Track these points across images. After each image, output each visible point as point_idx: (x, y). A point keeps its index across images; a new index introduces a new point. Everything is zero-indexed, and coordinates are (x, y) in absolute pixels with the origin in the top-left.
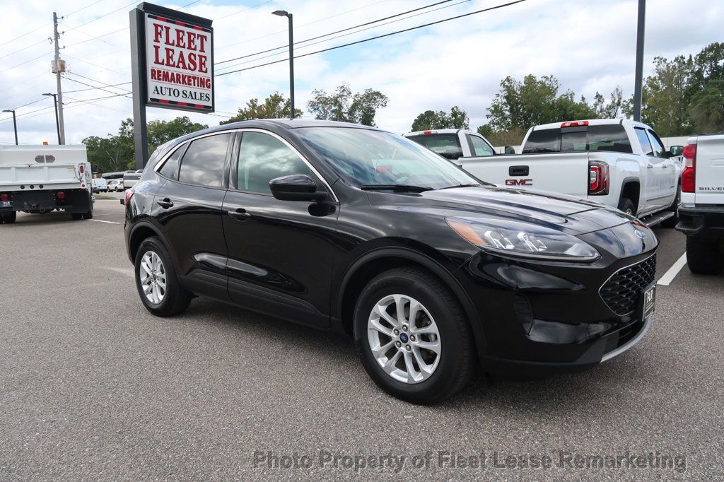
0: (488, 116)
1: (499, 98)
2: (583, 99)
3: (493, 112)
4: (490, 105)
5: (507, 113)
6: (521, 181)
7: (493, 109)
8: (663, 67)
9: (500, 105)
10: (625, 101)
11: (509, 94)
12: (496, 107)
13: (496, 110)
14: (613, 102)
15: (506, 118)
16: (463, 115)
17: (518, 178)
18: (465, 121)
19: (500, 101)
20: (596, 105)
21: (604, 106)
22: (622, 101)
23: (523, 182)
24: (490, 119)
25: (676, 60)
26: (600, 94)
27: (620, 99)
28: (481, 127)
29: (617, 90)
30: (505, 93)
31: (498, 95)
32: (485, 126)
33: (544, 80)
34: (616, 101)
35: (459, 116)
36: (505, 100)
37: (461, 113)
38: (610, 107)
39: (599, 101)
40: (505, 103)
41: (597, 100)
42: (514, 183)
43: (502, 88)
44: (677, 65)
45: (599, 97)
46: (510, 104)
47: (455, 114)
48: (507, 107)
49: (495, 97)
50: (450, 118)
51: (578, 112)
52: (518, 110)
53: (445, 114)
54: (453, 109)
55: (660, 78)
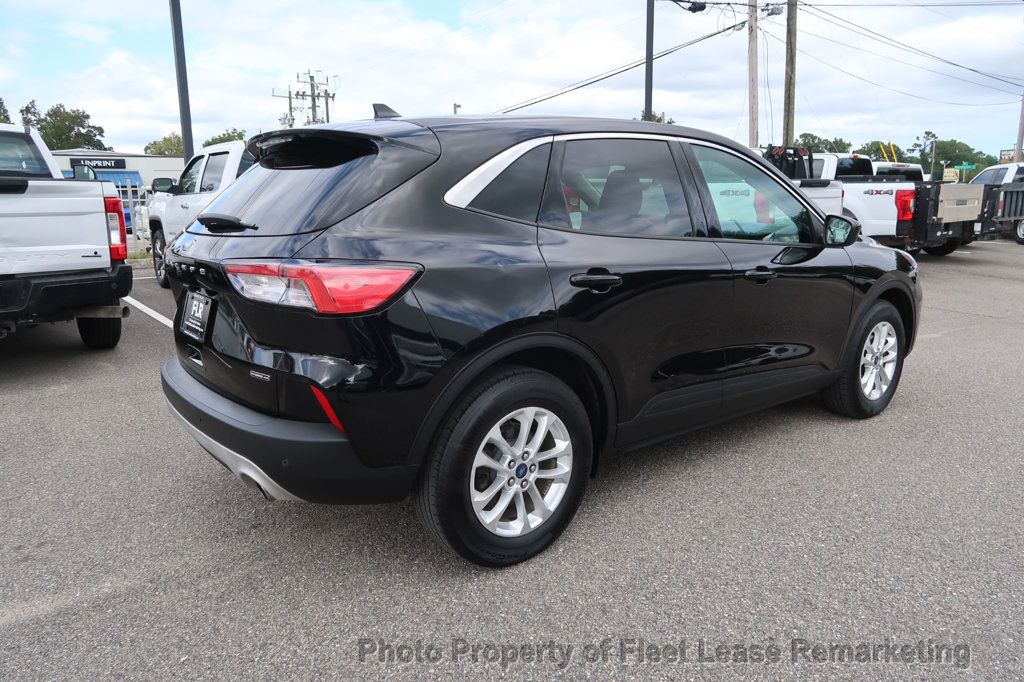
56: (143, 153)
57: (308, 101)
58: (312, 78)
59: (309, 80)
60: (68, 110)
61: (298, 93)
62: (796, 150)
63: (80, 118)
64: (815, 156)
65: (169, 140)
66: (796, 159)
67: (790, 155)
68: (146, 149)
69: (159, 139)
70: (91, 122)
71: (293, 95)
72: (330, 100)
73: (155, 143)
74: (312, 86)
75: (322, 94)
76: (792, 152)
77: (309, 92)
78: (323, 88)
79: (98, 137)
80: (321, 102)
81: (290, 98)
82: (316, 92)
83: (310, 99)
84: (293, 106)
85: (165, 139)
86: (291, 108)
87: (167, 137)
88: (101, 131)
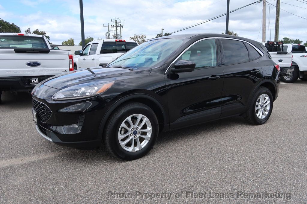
56: (61, 45)
57: (115, 28)
58: (116, 20)
59: (115, 21)
61: (111, 25)
62: (277, 43)
64: (284, 45)
65: (70, 40)
66: (277, 46)
67: (275, 44)
68: (63, 43)
71: (110, 26)
72: (122, 28)
73: (65, 41)
74: (116, 23)
75: (119, 26)
76: (276, 43)
77: (115, 25)
78: (119, 24)
80: (119, 28)
81: (109, 27)
82: (117, 25)
83: (115, 27)
84: (110, 30)
85: (68, 40)
86: (109, 30)
87: (69, 40)
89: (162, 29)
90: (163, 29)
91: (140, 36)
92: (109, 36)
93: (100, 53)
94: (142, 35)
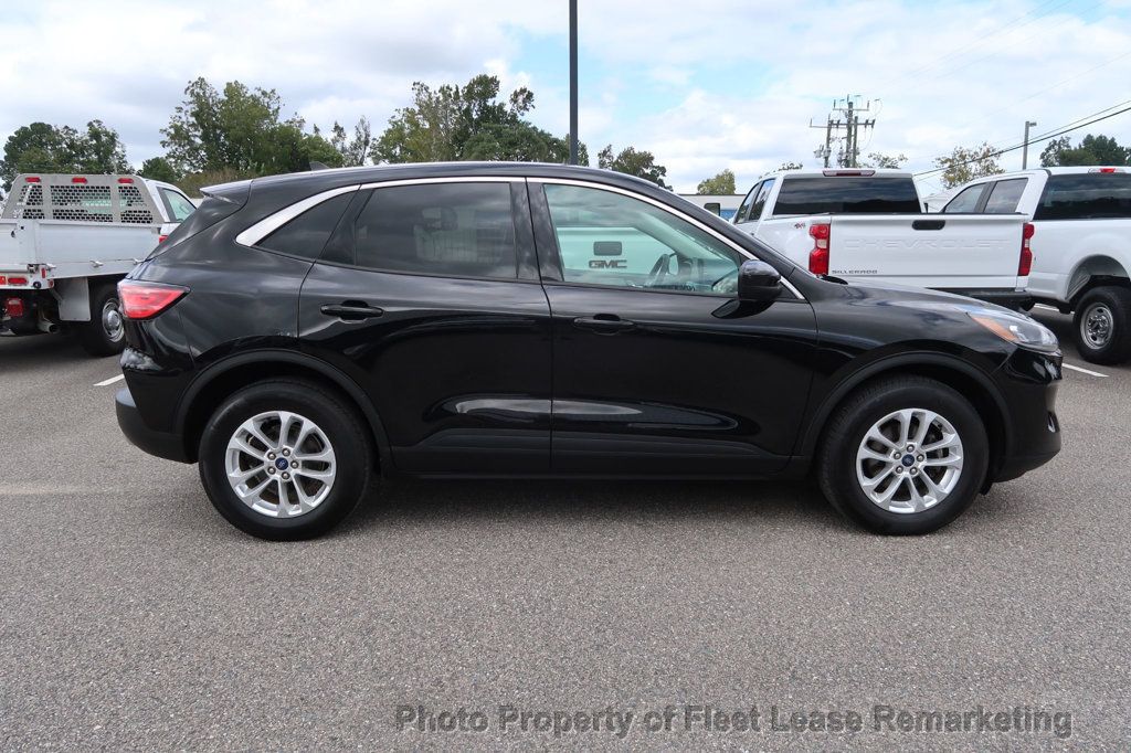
0: (164, 144)
1: (182, 114)
2: (317, 130)
3: (173, 137)
4: (166, 125)
5: (198, 141)
6: (612, 262)
7: (172, 131)
8: (424, 97)
9: (185, 126)
10: (374, 139)
11: (201, 110)
12: (178, 129)
13: (178, 135)
14: (359, 139)
15: (197, 150)
16: (112, 138)
17: (608, 259)
18: (117, 149)
19: (184, 119)
20: (335, 141)
21: (347, 144)
22: (370, 139)
23: (614, 264)
24: (168, 150)
25: (442, 90)
26: (341, 126)
27: (367, 135)
28: (149, 162)
29: (362, 122)
30: (194, 108)
31: (180, 109)
32: (157, 160)
33: (259, 94)
34: (362, 139)
35: (104, 139)
36: (193, 120)
37: (107, 134)
38: (355, 147)
39: (339, 135)
40: (193, 125)
41: (336, 134)
42: (602, 264)
43: (189, 98)
44: (441, 99)
45: (338, 129)
46: (203, 127)
47: (95, 134)
48: (196, 130)
49: (174, 113)
50: (86, 141)
51: (315, 148)
52: (217, 138)
53: (75, 131)
54: (90, 124)
55: (421, 112)
56: (695, 192)
58: (851, 104)
59: (846, 106)
60: (636, 152)
63: (646, 159)
65: (722, 177)
68: (698, 186)
69: (713, 176)
70: (655, 163)
73: (708, 180)
74: (849, 113)
77: (844, 120)
79: (661, 177)
81: (830, 127)
85: (718, 176)
86: (829, 139)
87: (721, 174)
88: (663, 170)
89: (1028, 125)
90: (1034, 124)
91: (978, 150)
92: (826, 158)
93: (774, 213)
94: (985, 149)
